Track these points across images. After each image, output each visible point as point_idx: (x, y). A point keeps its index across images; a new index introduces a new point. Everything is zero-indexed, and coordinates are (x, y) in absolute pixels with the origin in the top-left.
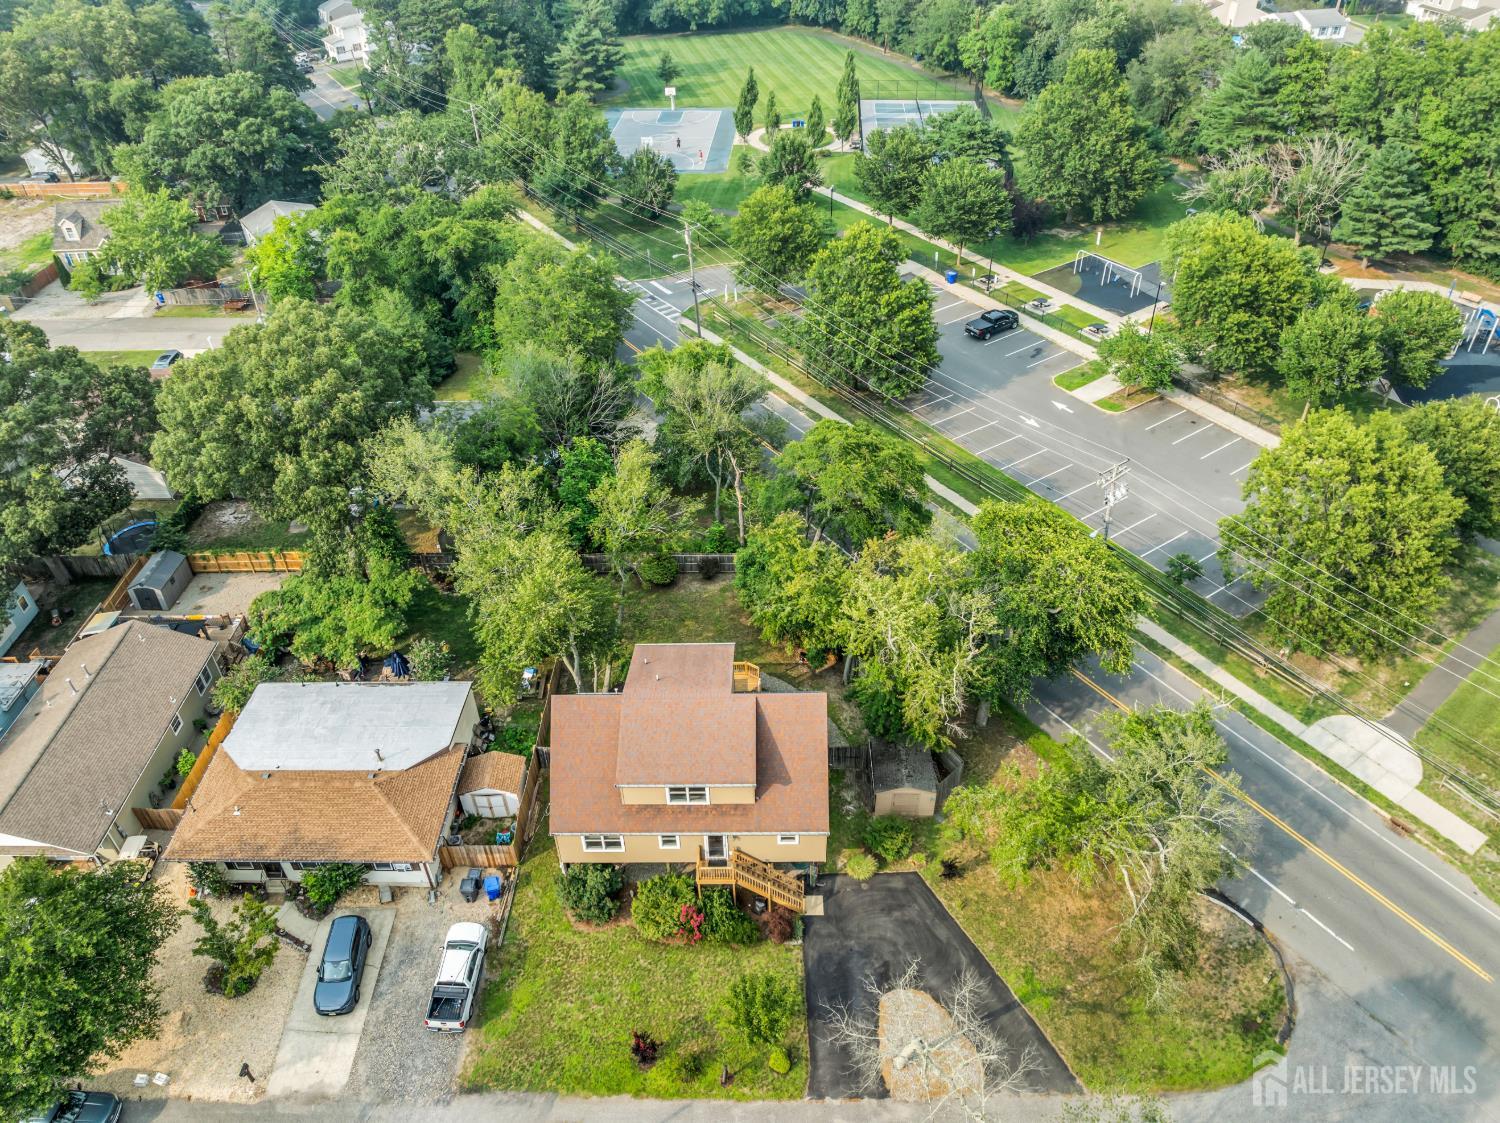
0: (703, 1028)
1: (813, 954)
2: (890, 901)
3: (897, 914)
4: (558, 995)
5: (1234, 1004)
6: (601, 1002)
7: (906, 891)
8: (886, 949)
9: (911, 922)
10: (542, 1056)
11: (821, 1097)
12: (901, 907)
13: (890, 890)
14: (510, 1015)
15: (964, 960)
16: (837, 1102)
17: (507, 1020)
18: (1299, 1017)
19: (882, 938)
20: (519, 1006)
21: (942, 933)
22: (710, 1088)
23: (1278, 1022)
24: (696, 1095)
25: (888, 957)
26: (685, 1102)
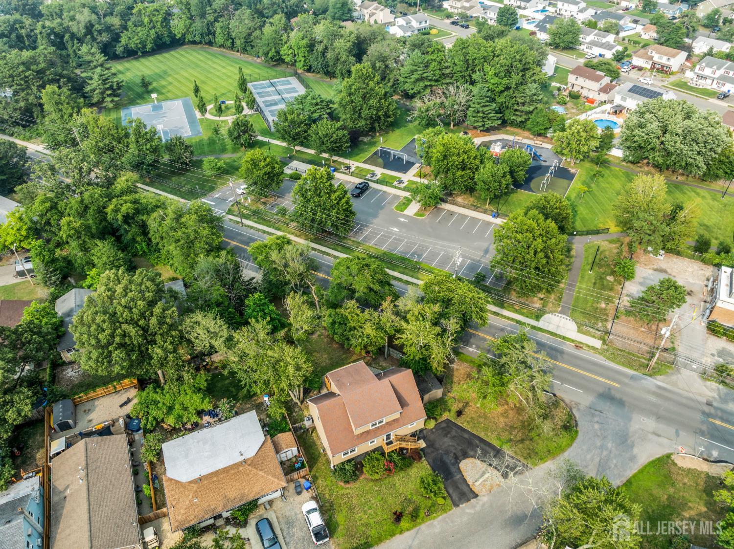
0: (410, 501)
1: (431, 460)
2: (445, 432)
3: (449, 435)
4: (354, 513)
5: (559, 423)
6: (370, 508)
7: (448, 426)
8: (452, 449)
9: (455, 436)
10: (361, 536)
11: (458, 506)
12: (449, 433)
13: (442, 428)
14: (341, 527)
15: (477, 442)
16: (464, 505)
17: (341, 530)
18: (577, 419)
19: (449, 446)
20: (342, 523)
21: (466, 436)
22: (423, 519)
23: (573, 423)
24: (420, 524)
25: (454, 451)
26: (418, 528)
